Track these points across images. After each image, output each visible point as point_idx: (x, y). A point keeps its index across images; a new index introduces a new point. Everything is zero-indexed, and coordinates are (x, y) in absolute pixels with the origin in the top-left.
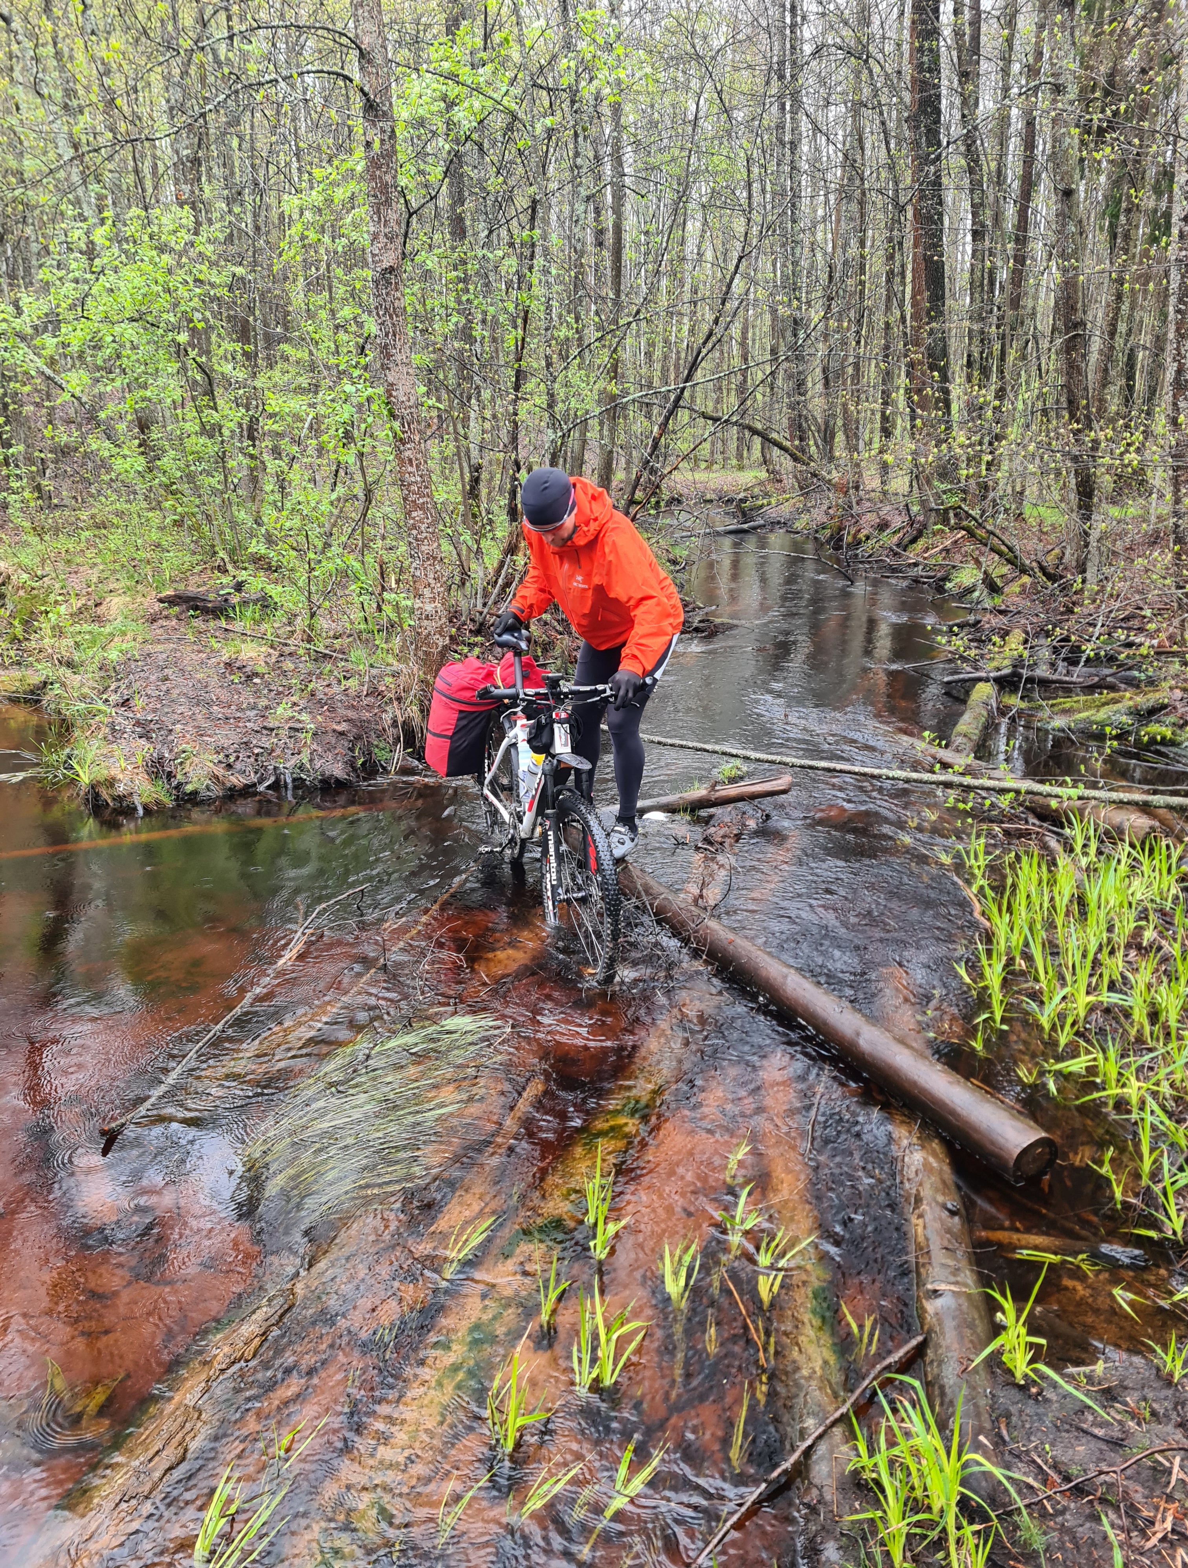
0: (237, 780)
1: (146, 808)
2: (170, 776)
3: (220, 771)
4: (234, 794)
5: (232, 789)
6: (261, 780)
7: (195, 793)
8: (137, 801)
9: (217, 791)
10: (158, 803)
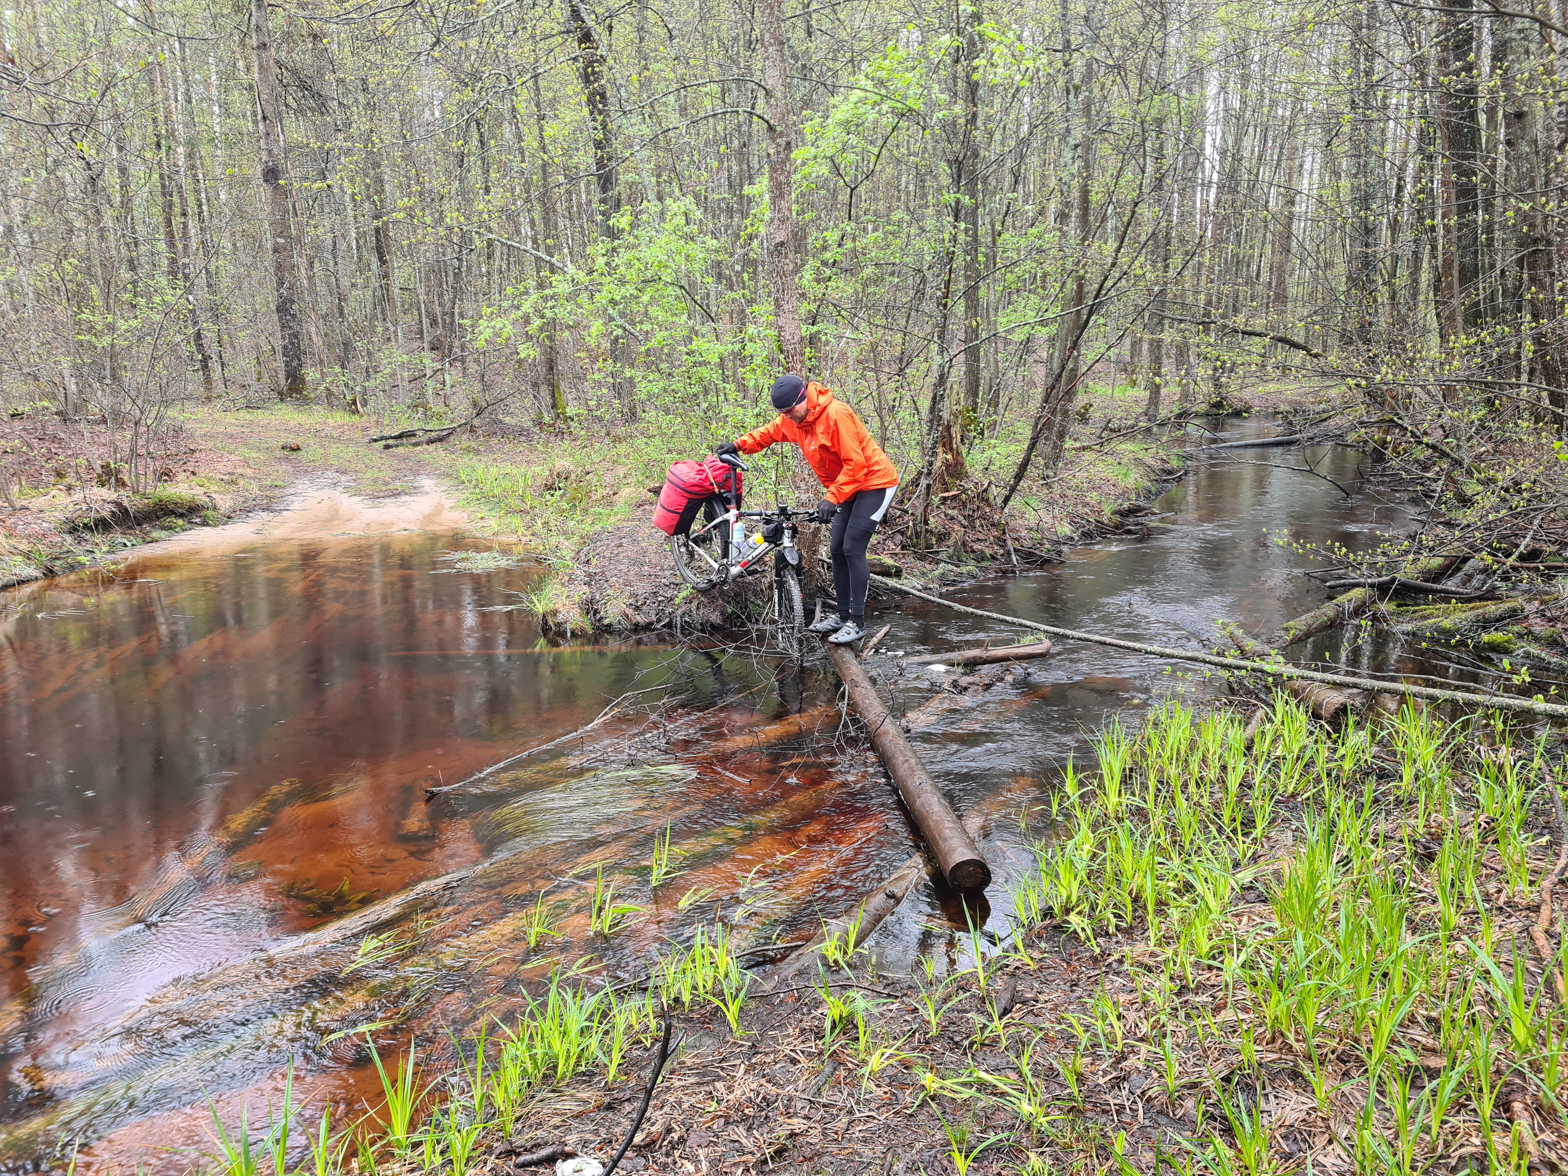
0: (640, 619)
1: (572, 632)
2: (596, 612)
3: (630, 611)
4: (637, 628)
5: (637, 625)
6: (658, 621)
7: (610, 625)
8: (569, 627)
9: (626, 624)
10: (582, 630)
